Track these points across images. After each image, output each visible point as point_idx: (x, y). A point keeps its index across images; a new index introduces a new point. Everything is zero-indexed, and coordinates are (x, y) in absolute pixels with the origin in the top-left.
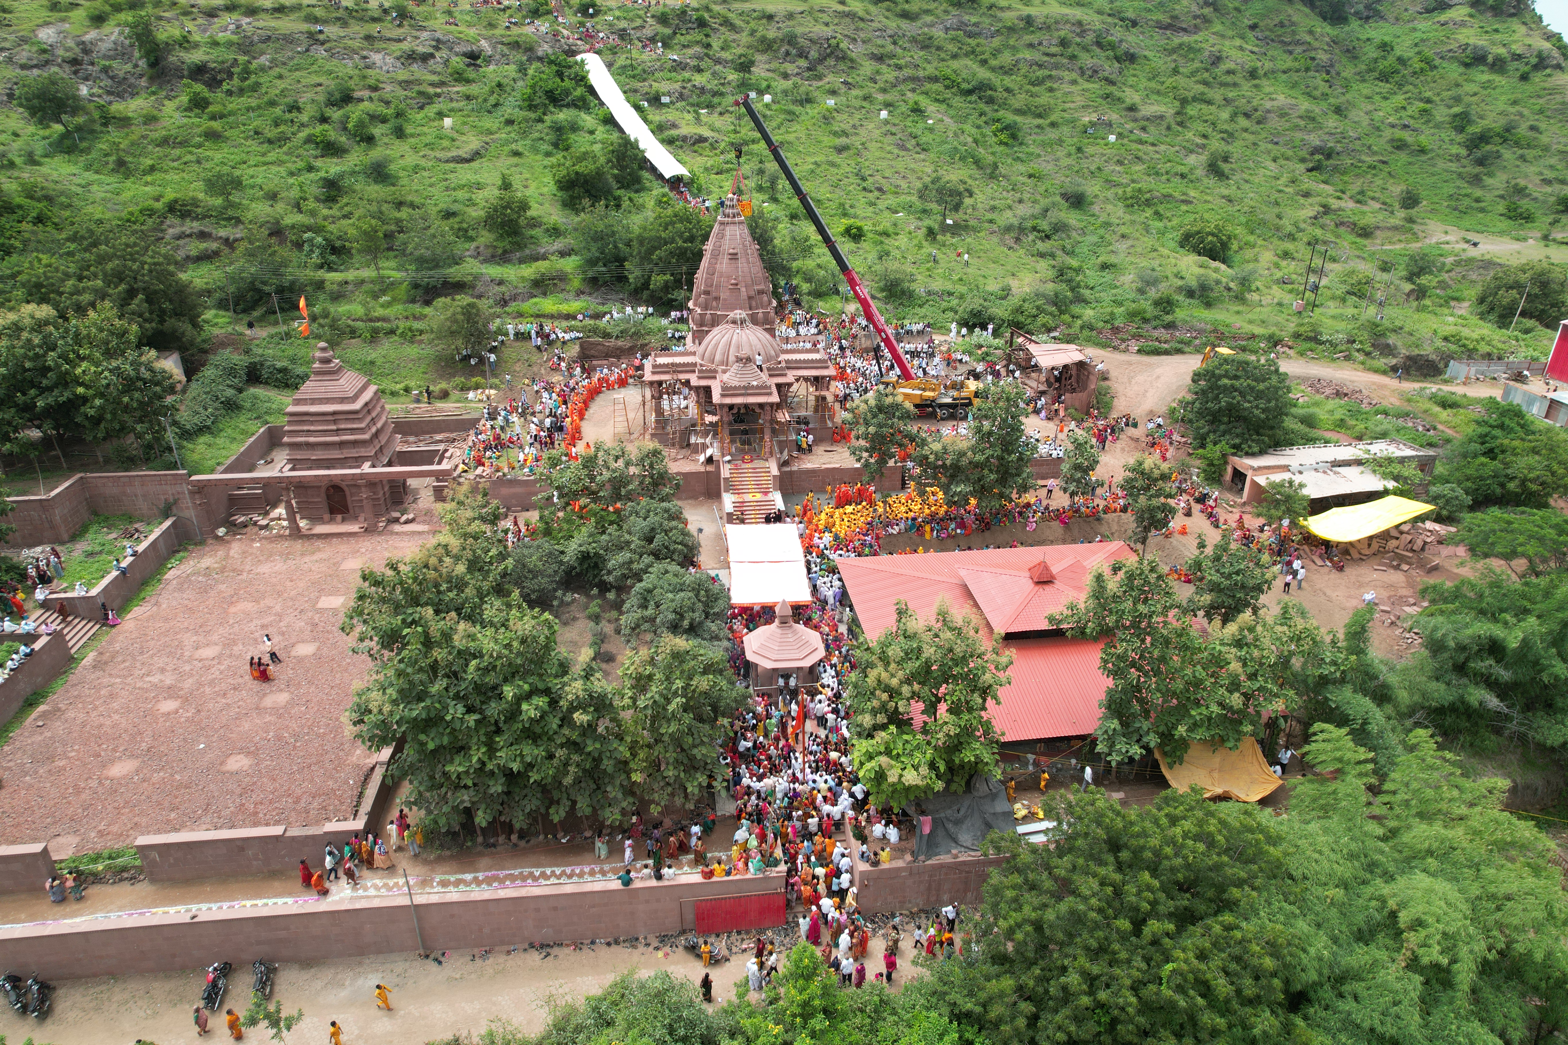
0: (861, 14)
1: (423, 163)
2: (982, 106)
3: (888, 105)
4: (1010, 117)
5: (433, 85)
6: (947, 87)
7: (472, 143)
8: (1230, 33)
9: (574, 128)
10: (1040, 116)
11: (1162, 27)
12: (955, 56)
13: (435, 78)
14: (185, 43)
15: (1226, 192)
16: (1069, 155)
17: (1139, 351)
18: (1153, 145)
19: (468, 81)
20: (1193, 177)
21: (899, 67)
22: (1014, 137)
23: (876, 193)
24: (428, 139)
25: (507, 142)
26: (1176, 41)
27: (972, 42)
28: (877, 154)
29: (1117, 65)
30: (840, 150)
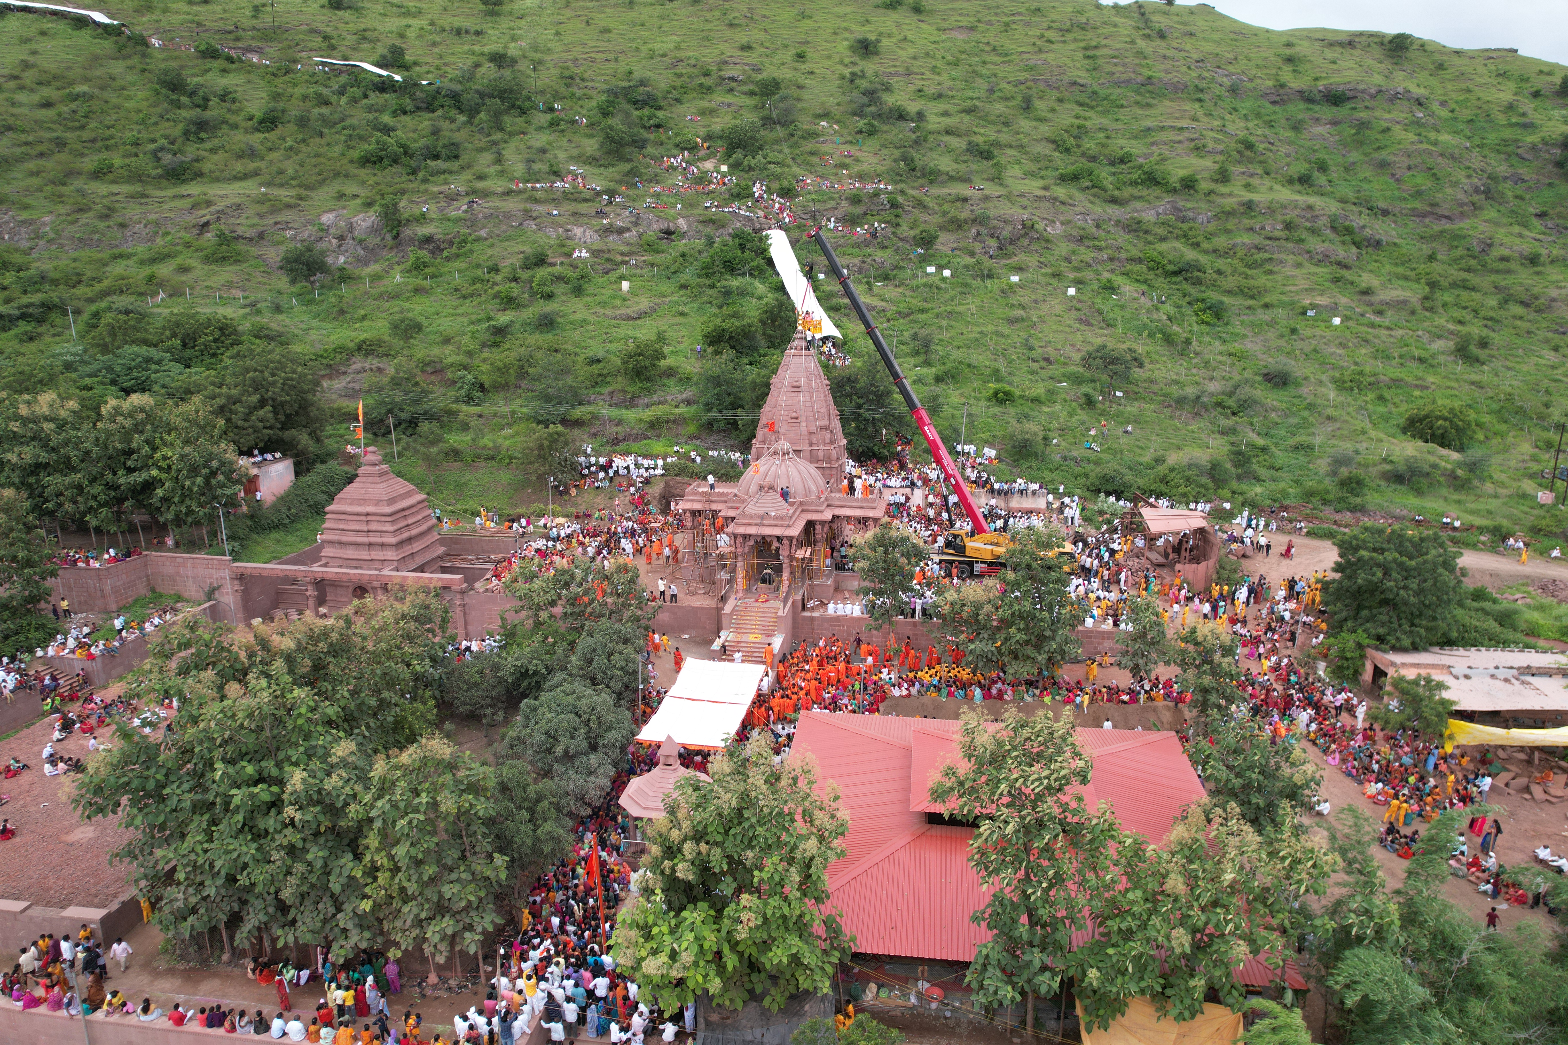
0: (1062, 197)
1: (592, 318)
2: (1186, 286)
3: (1078, 283)
4: (1213, 296)
5: (622, 254)
6: (1149, 269)
7: (644, 303)
8: (1505, 220)
9: (742, 293)
10: (1252, 297)
11: (1415, 213)
12: (1163, 239)
13: (625, 249)
14: (423, 218)
15: (1475, 377)
16: (1282, 336)
17: (1309, 534)
18: (1389, 329)
19: (657, 252)
20: (1435, 362)
21: (1097, 248)
22: (1218, 316)
23: (1043, 363)
24: (603, 298)
25: (677, 303)
26: (1436, 228)
27: (1185, 226)
28: (1054, 327)
29: (1354, 250)
30: (1012, 321)
